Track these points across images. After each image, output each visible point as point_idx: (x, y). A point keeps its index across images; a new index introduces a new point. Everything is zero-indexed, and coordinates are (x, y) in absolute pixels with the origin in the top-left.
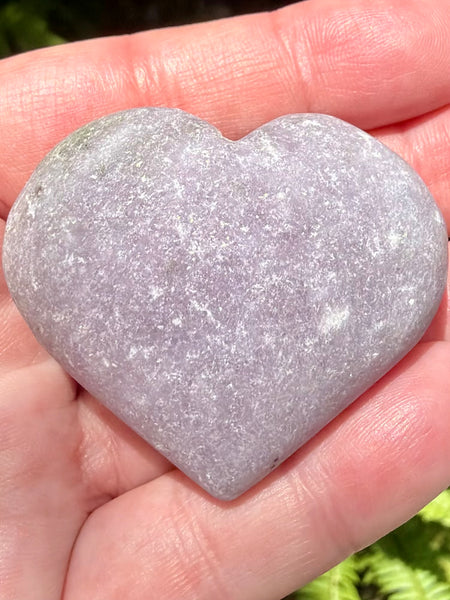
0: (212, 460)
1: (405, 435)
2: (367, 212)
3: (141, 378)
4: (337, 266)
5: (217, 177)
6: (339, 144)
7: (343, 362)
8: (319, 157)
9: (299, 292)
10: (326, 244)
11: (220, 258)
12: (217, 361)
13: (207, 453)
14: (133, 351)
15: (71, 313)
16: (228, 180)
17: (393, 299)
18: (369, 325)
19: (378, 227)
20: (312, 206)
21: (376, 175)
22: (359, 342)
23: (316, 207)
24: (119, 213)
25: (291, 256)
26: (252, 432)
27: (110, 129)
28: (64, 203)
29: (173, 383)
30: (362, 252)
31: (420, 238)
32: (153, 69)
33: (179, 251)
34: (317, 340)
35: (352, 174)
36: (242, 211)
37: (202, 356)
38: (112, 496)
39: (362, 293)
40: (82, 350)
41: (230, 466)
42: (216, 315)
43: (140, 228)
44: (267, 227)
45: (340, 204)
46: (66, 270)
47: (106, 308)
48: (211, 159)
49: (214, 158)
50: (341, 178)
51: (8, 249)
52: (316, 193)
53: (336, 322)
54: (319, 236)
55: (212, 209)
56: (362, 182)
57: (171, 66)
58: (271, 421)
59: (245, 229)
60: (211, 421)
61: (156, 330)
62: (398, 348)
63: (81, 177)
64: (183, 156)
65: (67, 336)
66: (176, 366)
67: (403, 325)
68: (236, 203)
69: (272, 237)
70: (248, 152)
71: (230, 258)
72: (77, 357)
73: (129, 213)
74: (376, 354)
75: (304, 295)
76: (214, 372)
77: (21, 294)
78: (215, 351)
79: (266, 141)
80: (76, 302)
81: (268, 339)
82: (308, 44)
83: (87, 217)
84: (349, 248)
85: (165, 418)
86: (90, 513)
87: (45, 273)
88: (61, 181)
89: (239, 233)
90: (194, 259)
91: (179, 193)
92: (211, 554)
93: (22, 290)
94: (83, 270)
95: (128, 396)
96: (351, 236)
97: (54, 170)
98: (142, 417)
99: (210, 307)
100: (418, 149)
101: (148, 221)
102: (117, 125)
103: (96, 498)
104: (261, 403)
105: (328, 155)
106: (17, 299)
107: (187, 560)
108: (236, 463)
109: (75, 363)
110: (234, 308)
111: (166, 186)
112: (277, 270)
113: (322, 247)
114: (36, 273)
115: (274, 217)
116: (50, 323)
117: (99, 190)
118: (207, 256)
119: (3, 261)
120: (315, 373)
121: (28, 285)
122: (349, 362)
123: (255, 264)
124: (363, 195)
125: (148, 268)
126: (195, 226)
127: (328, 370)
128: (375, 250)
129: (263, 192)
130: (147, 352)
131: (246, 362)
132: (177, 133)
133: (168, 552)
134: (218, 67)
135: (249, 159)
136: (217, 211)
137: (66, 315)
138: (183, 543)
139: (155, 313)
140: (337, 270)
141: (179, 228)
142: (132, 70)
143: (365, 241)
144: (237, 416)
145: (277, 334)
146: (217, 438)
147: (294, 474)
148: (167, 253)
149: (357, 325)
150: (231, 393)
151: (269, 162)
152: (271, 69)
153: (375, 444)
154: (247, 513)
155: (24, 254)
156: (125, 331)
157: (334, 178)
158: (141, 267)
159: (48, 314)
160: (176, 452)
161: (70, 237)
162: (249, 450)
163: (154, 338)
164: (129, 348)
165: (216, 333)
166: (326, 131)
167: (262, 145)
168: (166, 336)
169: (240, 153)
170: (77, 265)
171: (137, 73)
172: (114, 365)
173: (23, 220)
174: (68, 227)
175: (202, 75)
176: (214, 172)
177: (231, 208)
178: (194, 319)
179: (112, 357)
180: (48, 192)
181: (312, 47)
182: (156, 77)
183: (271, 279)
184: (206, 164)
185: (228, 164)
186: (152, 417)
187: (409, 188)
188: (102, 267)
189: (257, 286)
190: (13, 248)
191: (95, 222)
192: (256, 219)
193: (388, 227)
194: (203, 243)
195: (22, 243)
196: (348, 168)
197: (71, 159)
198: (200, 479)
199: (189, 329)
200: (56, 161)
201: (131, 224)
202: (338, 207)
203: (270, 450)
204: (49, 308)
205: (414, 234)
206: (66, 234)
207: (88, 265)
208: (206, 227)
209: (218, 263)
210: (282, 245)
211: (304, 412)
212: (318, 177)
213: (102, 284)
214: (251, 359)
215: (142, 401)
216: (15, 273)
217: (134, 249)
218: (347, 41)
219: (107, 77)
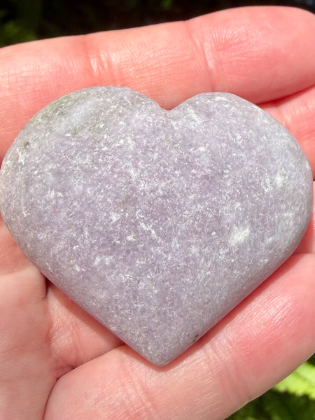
0: (153, 336)
1: (285, 317)
2: (261, 160)
3: (103, 279)
4: (241, 198)
5: (158, 135)
6: (241, 114)
7: (245, 266)
8: (228, 122)
9: (216, 217)
10: (234, 183)
11: (161, 192)
12: (158, 265)
13: (149, 332)
14: (98, 260)
15: (52, 232)
16: (166, 138)
17: (279, 222)
18: (263, 240)
19: (269, 171)
20: (224, 156)
21: (266, 136)
22: (256, 252)
23: (227, 157)
25: (210, 191)
26: (182, 316)
27: (80, 101)
28: (47, 154)
29: (126, 282)
30: (258, 189)
31: (297, 180)
32: (103, 59)
33: (131, 188)
34: (227, 250)
35: (250, 134)
36: (176, 160)
37: (148, 262)
38: (73, 367)
39: (258, 217)
40: (60, 259)
41: (165, 340)
42: (158, 233)
43: (103, 172)
44: (194, 171)
45: (243, 155)
46: (48, 202)
47: (78, 229)
48: (153, 123)
49: (155, 122)
50: (243, 137)
52: (227, 148)
54: (229, 177)
55: (155, 158)
56: (258, 140)
57: (116, 58)
58: (195, 308)
59: (178, 172)
60: (153, 309)
61: (114, 244)
62: (281, 256)
63: (58, 135)
64: (133, 121)
65: (48, 249)
66: (128, 270)
67: (285, 240)
68: (171, 154)
69: (197, 178)
70: (179, 118)
71: (168, 193)
72: (55, 265)
73: (95, 161)
74: (266, 260)
75: (218, 219)
76: (156, 273)
77: (13, 220)
78: (157, 259)
79: (191, 111)
80: (56, 224)
81: (194, 250)
82: (213, 45)
83: (64, 163)
84: (249, 187)
85: (120, 307)
86: (58, 379)
87: (32, 204)
88: (44, 138)
89: (174, 175)
90: (142, 194)
91: (131, 147)
92: (149, 404)
93: (15, 217)
94: (61, 202)
95: (92, 292)
96: (251, 177)
97: (37, 130)
98: (103, 307)
99: (154, 227)
100: (288, 118)
101: (110, 167)
102: (85, 98)
103: (62, 368)
104: (189, 296)
105: (234, 121)
106: (9, 223)
107: (132, 410)
108: (170, 338)
109: (53, 269)
110: (170, 228)
111: (122, 142)
112: (201, 201)
113: (231, 185)
114: (25, 204)
115: (198, 164)
116: (35, 241)
117: (73, 144)
118: (152, 191)
120: (226, 274)
121: (19, 213)
122: (249, 266)
123: (185, 196)
124: (258, 149)
125: (109, 200)
126: (142, 170)
127: (235, 272)
128: (267, 188)
129: (191, 146)
130: (108, 260)
131: (179, 266)
132: (128, 104)
133: (117, 404)
134: (149, 59)
135: (180, 123)
136: (159, 160)
137: (47, 234)
139: (114, 232)
140: (241, 201)
141: (132, 171)
143: (260, 181)
144: (172, 305)
145: (201, 246)
146: (157, 321)
147: (208, 346)
148: (123, 189)
149: (256, 240)
150: (167, 289)
151: (194, 125)
152: (187, 60)
154: (175, 374)
155: (16, 190)
156: (92, 246)
157: (239, 137)
158: (105, 200)
159: (35, 234)
160: (126, 332)
161: (51, 178)
162: (179, 329)
163: (114, 250)
164: (95, 258)
165: (157, 245)
166: (232, 104)
167: (188, 113)
168: (122, 248)
169: (174, 119)
170: (56, 198)
171: (92, 62)
172: (83, 269)
173: (15, 166)
174: (51, 170)
175: (138, 64)
176: (155, 132)
177: (168, 157)
178: (142, 236)
179: (82, 264)
180: (34, 146)
181: (216, 46)
182: (106, 65)
183: (197, 207)
184: (150, 126)
185: (166, 127)
186: (110, 307)
187: (289, 145)
188: (75, 200)
189: (186, 212)
190: (7, 186)
191: (70, 167)
192: (186, 166)
193: (276, 172)
194: (149, 182)
195: (15, 183)
196: (248, 130)
197: (51, 122)
198: (143, 351)
199: (139, 243)
200: (39, 124)
201: (96, 168)
202: (241, 157)
203: (193, 329)
204: (35, 230)
205: (293, 177)
206: (48, 176)
207: (65, 198)
208: (150, 171)
209: (159, 196)
210: (204, 184)
211: (218, 302)
212: (228, 136)
213: (76, 212)
214: (182, 264)
215: (103, 295)
216: (9, 205)
217: (99, 186)
218: (240, 42)
219: (71, 64)
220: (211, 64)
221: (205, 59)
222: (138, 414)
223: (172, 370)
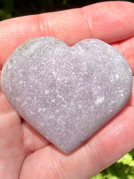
0: (63, 142)
1: (120, 134)
2: (110, 68)
3: (42, 117)
4: (101, 84)
5: (65, 58)
6: (101, 48)
7: (102, 113)
8: (95, 52)
9: (89, 92)
10: (97, 78)
11: (66, 82)
12: (65, 112)
13: (61, 140)
14: (40, 109)
15: (21, 98)
16: (68, 59)
17: (117, 94)
18: (110, 102)
19: (113, 73)
20: (93, 67)
21: (112, 58)
22: (107, 107)
23: (95, 67)
24: (36, 68)
25: (87, 81)
26: (75, 134)
27: (33, 43)
28: (20, 65)
29: (52, 119)
30: (108, 80)
31: (125, 76)
32: (45, 25)
33: (54, 80)
34: (94, 106)
35: (105, 57)
36: (73, 68)
37: (61, 111)
38: (32, 152)
39: (108, 92)
40: (25, 109)
41: (68, 143)
42: (65, 99)
43: (42, 73)
44: (80, 73)
45: (102, 66)
46: (20, 85)
47: (32, 96)
48: (63, 52)
49: (64, 52)
50: (102, 58)
51: (2, 79)
52: (94, 63)
53: (100, 101)
54: (95, 76)
55: (64, 67)
57: (50, 24)
58: (81, 130)
59: (74, 73)
60: (63, 130)
61: (47, 103)
62: (118, 109)
63: (24, 57)
64: (55, 51)
65: (20, 105)
66: (53, 114)
67: (120, 102)
68: (71, 66)
69: (81, 76)
70: (74, 50)
71: (69, 82)
72: (23, 111)
73: (39, 69)
74: (112, 111)
75: (91, 93)
76: (64, 116)
77: (6, 92)
78: (64, 110)
79: (80, 47)
80: (23, 95)
81: (80, 106)
82: (92, 18)
83: (26, 69)
84: (104, 80)
85: (49, 129)
86: (26, 157)
87: (14, 86)
88: (19, 58)
89: (72, 75)
90: (58, 82)
91: (54, 63)
92: (62, 169)
93: (7, 91)
94: (25, 85)
95: (38, 123)
96: (105, 75)
97: (16, 55)
98: (42, 129)
99: (63, 96)
100: (124, 49)
101: (45, 71)
102: (35, 42)
103: (28, 152)
104: (78, 126)
105: (98, 51)
106: (5, 93)
108: (70, 142)
109: (22, 113)
110: (70, 97)
111: (50, 60)
112: (83, 86)
114: (11, 86)
115: (82, 70)
116: (15, 101)
117: (30, 61)
118: (62, 81)
119: (1, 82)
120: (94, 116)
121: (8, 89)
122: (104, 113)
123: (76, 84)
124: (108, 63)
125: (45, 85)
126: (58, 72)
127: (98, 115)
128: (112, 80)
129: (79, 62)
130: (44, 110)
131: (74, 113)
132: (53, 44)
133: (50, 169)
134: (65, 24)
135: (75, 52)
138: (54, 166)
139: (46, 98)
140: (101, 86)
141: (54, 73)
142: (39, 25)
143: (109, 77)
144: (71, 129)
145: (83, 105)
146: (65, 135)
147: (87, 146)
148: (50, 80)
149: (107, 102)
150: (69, 122)
151: (81, 53)
152: (81, 25)
153: (111, 137)
154: (73, 157)
155: (7, 80)
156: (38, 104)
157: (100, 58)
158: (43, 85)
159: (15, 98)
160: (52, 139)
161: (21, 76)
162: (74, 139)
163: (46, 106)
164: (39, 109)
165: (65, 104)
166: (97, 44)
167: (78, 48)
168: (50, 105)
169: (72, 51)
170: (23, 84)
171: (41, 26)
172: (34, 113)
173: (7, 70)
174: (21, 72)
175: (60, 27)
176: (64, 56)
177: (69, 67)
178: (58, 100)
179: (34, 111)
180: (15, 62)
181: (93, 19)
183: (81, 88)
184: (62, 54)
185: (68, 54)
186: (45, 129)
187: (122, 61)
188: (31, 84)
189: (77, 90)
190: (4, 78)
191: (29, 71)
192: (77, 70)
193: (116, 73)
194: (61, 78)
195: (7, 77)
196: (104, 55)
197: (21, 52)
198: (59, 147)
199: (57, 103)
200: (17, 52)
201: (39, 71)
202: (101, 67)
203: (80, 139)
204: (15, 96)
205: (123, 75)
206: (20, 74)
207: (27, 84)
208: (62, 73)
209: (65, 84)
210: (84, 78)
211: (90, 128)
212: (95, 58)
213: (31, 89)
214: (75, 112)
215: (42, 124)
216: (4, 86)
217: (40, 79)
220: (91, 27)
221: (88, 24)
222: (58, 173)
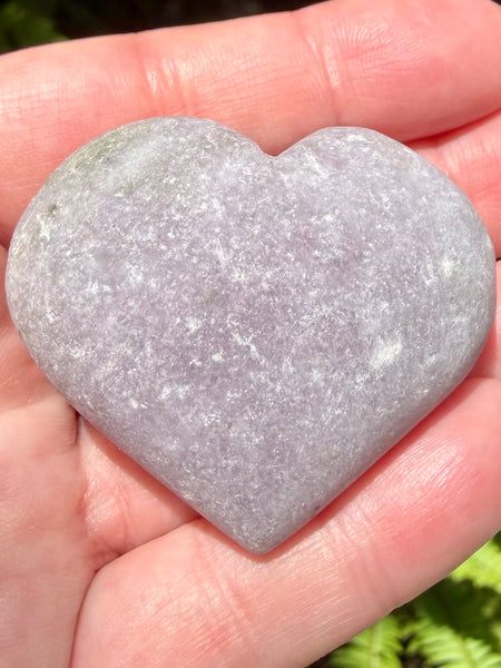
0: (250, 510)
2: (420, 236)
3: (174, 421)
4: (390, 296)
5: (260, 197)
6: (387, 162)
7: (393, 400)
8: (369, 176)
9: (350, 324)
10: (379, 271)
11: (266, 286)
12: (261, 400)
13: (244, 502)
14: (167, 391)
15: (93, 348)
16: (273, 200)
17: (446, 331)
18: (422, 359)
19: (432, 252)
20: (364, 230)
21: (427, 197)
22: (410, 378)
23: (368, 230)
25: (342, 284)
26: (295, 479)
27: (136, 141)
28: (86, 224)
29: (211, 426)
30: (415, 281)
31: (474, 266)
32: (167, 72)
33: (220, 279)
34: (368, 376)
35: (403, 194)
36: (289, 235)
37: (243, 394)
38: (120, 553)
39: (415, 324)
40: (105, 389)
41: (269, 515)
42: (260, 349)
43: (172, 252)
44: (316, 253)
45: (393, 228)
46: (89, 300)
47: (135, 342)
48: (253, 177)
49: (256, 175)
50: (392, 199)
51: (17, 275)
52: (367, 216)
53: (388, 357)
54: (371, 263)
55: (256, 232)
56: (414, 204)
57: (186, 71)
58: (316, 466)
60: (252, 467)
61: (193, 367)
62: (448, 384)
63: (104, 195)
64: (222, 173)
65: (87, 373)
66: (215, 407)
67: (455, 359)
68: (282, 226)
69: (321, 264)
70: (293, 170)
71: (277, 287)
72: (99, 397)
73: (163, 237)
74: (426, 391)
75: (354, 327)
76: (257, 412)
77: (32, 326)
78: (258, 390)
79: (311, 159)
80: (100, 336)
82: (338, 50)
83: (113, 240)
84: (401, 278)
85: (199, 464)
87: (63, 304)
88: (81, 198)
89: (286, 259)
90: (237, 288)
91: (219, 214)
92: (241, 613)
93: (34, 322)
94: (109, 300)
95: (156, 441)
96: (405, 262)
97: (69, 186)
98: (172, 464)
99: (254, 341)
101: (185, 245)
102: (144, 137)
103: (102, 554)
104: (307, 448)
105: (377, 174)
107: (214, 621)
108: (276, 512)
109: (94, 403)
110: (280, 342)
111: (204, 206)
112: (327, 299)
113: (375, 275)
114: (52, 303)
115: (324, 242)
116: (67, 360)
117: (128, 209)
118: (251, 284)
119: (8, 289)
120: (365, 413)
121: (41, 316)
122: (400, 400)
123: (303, 292)
124: (416, 218)
125: (185, 298)
126: (237, 251)
127: (379, 409)
128: (429, 278)
129: (312, 213)
130: (182, 391)
131: (293, 401)
132: (213, 147)
134: (239, 72)
135: (295, 177)
136: (262, 235)
137: (87, 350)
139: (192, 348)
140: (390, 300)
141: (220, 253)
143: (418, 268)
144: (281, 461)
145: (327, 370)
146: (256, 487)
148: (206, 281)
149: (410, 360)
150: (274, 436)
151: (316, 181)
152: (297, 74)
155: (37, 281)
156: (158, 368)
157: (385, 199)
158: (178, 298)
159: (66, 349)
160: (209, 502)
161: (93, 263)
162: (292, 498)
163: (192, 376)
164: (162, 387)
165: (260, 369)
166: (373, 147)
167: (306, 161)
168: (205, 373)
169: (284, 170)
170: (102, 294)
171: (150, 77)
172: (143, 406)
173: (35, 243)
174: (92, 251)
175: (221, 80)
176: (256, 191)
177: (277, 231)
178: (236, 354)
179: (141, 397)
180: (65, 211)
181: (342, 52)
182: (171, 83)
183: (321, 309)
184: (247, 182)
185: (273, 183)
186: (184, 464)
187: (460, 211)
188: (131, 296)
189: (304, 317)
190: (22, 274)
191: (123, 246)
192: (304, 244)
193: (442, 253)
194: (247, 270)
195: (34, 269)
196: (399, 188)
197: (92, 174)
198: (235, 531)
199: (231, 366)
200: (73, 176)
201: (163, 247)
202: (390, 230)
203: (313, 497)
204: (67, 343)
205: (468, 261)
206: (88, 259)
207: (115, 294)
208: (249, 252)
209: (263, 292)
210: (332, 273)
211: (351, 456)
212: (368, 198)
213: (132, 316)
214: (298, 398)
215: (173, 446)
216: (25, 304)
217: (168, 276)
218: (381, 46)
219: (117, 81)
220: (335, 82)
221: (325, 71)
222: (223, 629)
223: (277, 561)
